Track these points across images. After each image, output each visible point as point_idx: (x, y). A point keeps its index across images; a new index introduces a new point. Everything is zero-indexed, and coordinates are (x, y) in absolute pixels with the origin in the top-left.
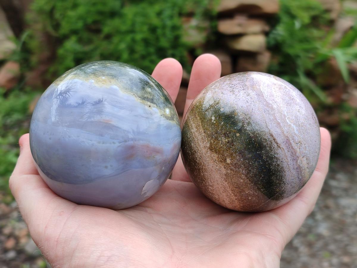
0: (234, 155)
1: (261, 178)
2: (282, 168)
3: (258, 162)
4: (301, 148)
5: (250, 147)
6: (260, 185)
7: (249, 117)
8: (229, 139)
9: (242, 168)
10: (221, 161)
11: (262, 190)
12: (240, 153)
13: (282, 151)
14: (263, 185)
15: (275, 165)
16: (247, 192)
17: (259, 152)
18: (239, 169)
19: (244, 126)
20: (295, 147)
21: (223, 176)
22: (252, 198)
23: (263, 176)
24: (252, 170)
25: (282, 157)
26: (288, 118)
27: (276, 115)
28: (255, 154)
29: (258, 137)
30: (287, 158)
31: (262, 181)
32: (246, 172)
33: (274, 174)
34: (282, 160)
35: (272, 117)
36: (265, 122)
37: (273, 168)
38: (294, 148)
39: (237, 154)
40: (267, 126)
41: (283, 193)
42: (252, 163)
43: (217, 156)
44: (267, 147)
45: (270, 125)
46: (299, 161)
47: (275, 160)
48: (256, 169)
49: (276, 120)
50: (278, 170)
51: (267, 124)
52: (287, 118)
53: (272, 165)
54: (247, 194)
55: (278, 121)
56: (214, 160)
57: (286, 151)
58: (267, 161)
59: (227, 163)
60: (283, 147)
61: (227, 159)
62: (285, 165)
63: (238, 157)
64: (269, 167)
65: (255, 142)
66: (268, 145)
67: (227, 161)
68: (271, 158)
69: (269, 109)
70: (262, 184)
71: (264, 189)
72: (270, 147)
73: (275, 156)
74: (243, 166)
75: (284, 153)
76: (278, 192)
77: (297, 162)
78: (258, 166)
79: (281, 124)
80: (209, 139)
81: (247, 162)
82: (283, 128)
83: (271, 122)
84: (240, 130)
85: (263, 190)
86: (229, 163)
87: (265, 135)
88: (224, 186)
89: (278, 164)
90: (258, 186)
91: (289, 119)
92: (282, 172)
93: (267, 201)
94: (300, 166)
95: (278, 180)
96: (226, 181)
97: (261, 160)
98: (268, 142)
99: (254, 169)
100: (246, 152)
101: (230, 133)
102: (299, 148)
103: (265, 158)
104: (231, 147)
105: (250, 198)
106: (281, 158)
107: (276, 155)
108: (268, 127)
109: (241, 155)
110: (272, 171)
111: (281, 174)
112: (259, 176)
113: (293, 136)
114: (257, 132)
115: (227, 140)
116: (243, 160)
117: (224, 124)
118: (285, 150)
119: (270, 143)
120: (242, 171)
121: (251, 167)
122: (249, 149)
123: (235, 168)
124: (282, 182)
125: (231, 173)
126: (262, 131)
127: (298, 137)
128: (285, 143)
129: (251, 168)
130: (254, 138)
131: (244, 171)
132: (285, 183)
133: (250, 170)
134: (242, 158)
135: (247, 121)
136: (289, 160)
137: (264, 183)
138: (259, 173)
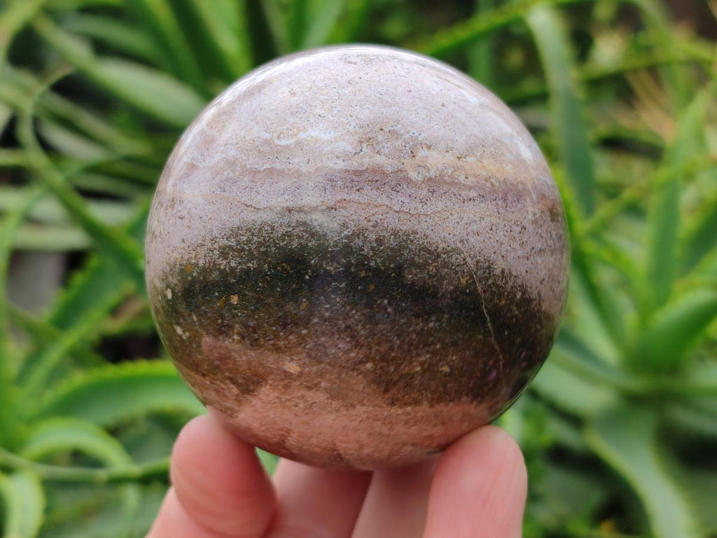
0: (281, 343)
1: (389, 310)
2: (395, 234)
3: (333, 292)
4: (383, 147)
5: (279, 290)
6: (409, 324)
7: (212, 240)
8: (236, 331)
9: (327, 345)
10: (286, 387)
11: (431, 325)
12: (285, 325)
13: (344, 208)
14: (417, 316)
15: (373, 248)
16: (418, 369)
17: (307, 273)
18: (326, 355)
19: (222, 267)
20: (362, 164)
21: (334, 405)
22: (448, 363)
23: (386, 301)
24: (349, 322)
25: (362, 218)
26: (279, 138)
27: (248, 166)
28: (306, 287)
29: (266, 250)
30: (376, 206)
31: (402, 312)
32: (348, 339)
33: (399, 268)
34: (371, 224)
35: (246, 179)
36: (243, 207)
37: (379, 261)
38: (364, 168)
39: (282, 334)
40: (255, 208)
41: (489, 268)
42: (327, 309)
43: (268, 387)
44: (307, 245)
45: (260, 197)
46: (413, 175)
47: (359, 242)
48: (352, 309)
49: (259, 172)
50: (392, 250)
51: (251, 206)
52: (276, 141)
53: (366, 258)
54: (424, 371)
55: (265, 170)
56: (277, 400)
57: (354, 196)
58: (349, 265)
59: (297, 373)
60: (338, 198)
61: (286, 368)
62: (393, 222)
63: (291, 337)
64: (369, 269)
65: (275, 268)
66: (302, 237)
67: (291, 371)
68: (347, 250)
69: (226, 173)
70: (413, 315)
71: (434, 318)
72: (313, 235)
73: (347, 237)
74: (323, 339)
75: (356, 205)
76: (474, 282)
77: (409, 181)
78: (347, 297)
79: (278, 166)
80: (219, 375)
81: (317, 323)
82: (291, 166)
83: (255, 189)
84: (227, 287)
85: (436, 321)
86: (298, 369)
87: (273, 229)
88: (368, 418)
89: (376, 240)
90: (411, 329)
91: (282, 136)
92: (409, 242)
93: (489, 324)
94: (430, 179)
95: (429, 264)
96: (353, 406)
97: (335, 281)
98: (297, 231)
99: (347, 314)
100: (290, 307)
101: (222, 317)
102: (378, 152)
103: (335, 269)
104: (258, 339)
105: (446, 369)
106: (365, 224)
107: (346, 233)
108: (258, 206)
109: (289, 326)
110: (388, 268)
111: (413, 247)
112: (378, 312)
113: (331, 152)
114: (254, 246)
115: (236, 337)
116: (307, 329)
117: (197, 317)
118: (348, 198)
119: (302, 229)
120: (339, 348)
121: (337, 319)
122: (283, 295)
123: (320, 362)
124: (444, 256)
125: (330, 380)
126: (260, 230)
127: (344, 140)
128: (328, 187)
129: (340, 322)
130: (265, 263)
131: (341, 346)
132: (454, 250)
133: (348, 327)
134: (301, 328)
135: (216, 252)
136: (387, 202)
137: (411, 310)
138: (371, 308)
